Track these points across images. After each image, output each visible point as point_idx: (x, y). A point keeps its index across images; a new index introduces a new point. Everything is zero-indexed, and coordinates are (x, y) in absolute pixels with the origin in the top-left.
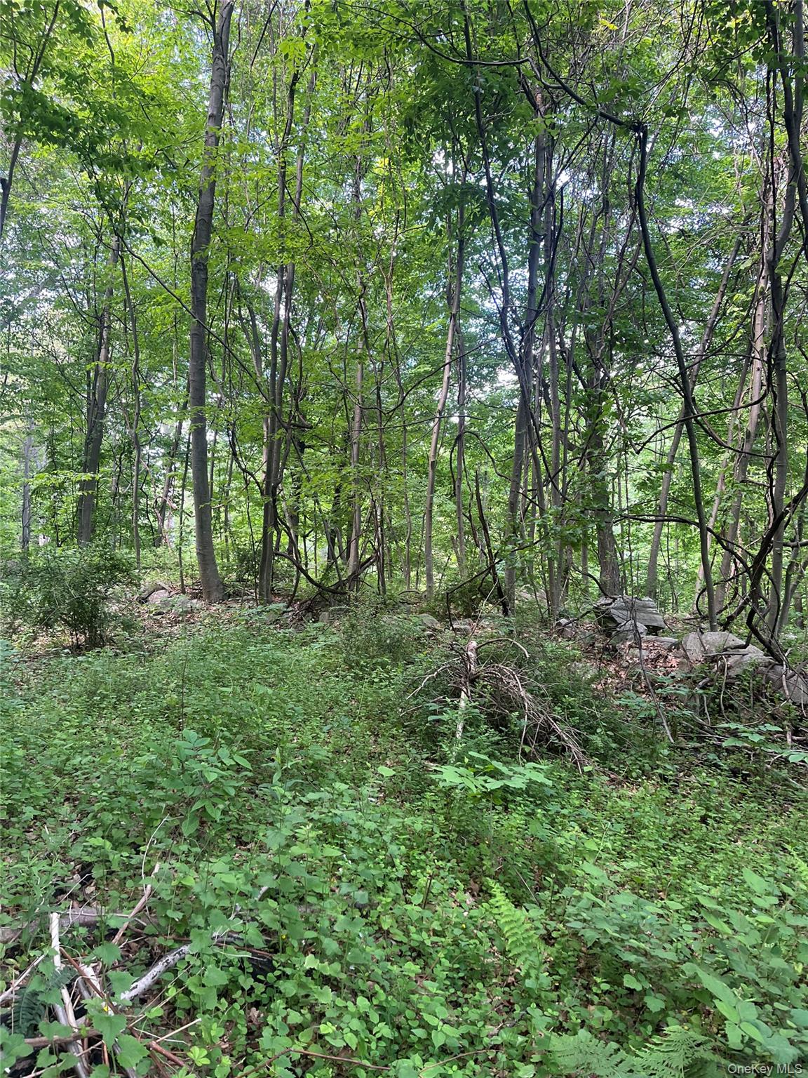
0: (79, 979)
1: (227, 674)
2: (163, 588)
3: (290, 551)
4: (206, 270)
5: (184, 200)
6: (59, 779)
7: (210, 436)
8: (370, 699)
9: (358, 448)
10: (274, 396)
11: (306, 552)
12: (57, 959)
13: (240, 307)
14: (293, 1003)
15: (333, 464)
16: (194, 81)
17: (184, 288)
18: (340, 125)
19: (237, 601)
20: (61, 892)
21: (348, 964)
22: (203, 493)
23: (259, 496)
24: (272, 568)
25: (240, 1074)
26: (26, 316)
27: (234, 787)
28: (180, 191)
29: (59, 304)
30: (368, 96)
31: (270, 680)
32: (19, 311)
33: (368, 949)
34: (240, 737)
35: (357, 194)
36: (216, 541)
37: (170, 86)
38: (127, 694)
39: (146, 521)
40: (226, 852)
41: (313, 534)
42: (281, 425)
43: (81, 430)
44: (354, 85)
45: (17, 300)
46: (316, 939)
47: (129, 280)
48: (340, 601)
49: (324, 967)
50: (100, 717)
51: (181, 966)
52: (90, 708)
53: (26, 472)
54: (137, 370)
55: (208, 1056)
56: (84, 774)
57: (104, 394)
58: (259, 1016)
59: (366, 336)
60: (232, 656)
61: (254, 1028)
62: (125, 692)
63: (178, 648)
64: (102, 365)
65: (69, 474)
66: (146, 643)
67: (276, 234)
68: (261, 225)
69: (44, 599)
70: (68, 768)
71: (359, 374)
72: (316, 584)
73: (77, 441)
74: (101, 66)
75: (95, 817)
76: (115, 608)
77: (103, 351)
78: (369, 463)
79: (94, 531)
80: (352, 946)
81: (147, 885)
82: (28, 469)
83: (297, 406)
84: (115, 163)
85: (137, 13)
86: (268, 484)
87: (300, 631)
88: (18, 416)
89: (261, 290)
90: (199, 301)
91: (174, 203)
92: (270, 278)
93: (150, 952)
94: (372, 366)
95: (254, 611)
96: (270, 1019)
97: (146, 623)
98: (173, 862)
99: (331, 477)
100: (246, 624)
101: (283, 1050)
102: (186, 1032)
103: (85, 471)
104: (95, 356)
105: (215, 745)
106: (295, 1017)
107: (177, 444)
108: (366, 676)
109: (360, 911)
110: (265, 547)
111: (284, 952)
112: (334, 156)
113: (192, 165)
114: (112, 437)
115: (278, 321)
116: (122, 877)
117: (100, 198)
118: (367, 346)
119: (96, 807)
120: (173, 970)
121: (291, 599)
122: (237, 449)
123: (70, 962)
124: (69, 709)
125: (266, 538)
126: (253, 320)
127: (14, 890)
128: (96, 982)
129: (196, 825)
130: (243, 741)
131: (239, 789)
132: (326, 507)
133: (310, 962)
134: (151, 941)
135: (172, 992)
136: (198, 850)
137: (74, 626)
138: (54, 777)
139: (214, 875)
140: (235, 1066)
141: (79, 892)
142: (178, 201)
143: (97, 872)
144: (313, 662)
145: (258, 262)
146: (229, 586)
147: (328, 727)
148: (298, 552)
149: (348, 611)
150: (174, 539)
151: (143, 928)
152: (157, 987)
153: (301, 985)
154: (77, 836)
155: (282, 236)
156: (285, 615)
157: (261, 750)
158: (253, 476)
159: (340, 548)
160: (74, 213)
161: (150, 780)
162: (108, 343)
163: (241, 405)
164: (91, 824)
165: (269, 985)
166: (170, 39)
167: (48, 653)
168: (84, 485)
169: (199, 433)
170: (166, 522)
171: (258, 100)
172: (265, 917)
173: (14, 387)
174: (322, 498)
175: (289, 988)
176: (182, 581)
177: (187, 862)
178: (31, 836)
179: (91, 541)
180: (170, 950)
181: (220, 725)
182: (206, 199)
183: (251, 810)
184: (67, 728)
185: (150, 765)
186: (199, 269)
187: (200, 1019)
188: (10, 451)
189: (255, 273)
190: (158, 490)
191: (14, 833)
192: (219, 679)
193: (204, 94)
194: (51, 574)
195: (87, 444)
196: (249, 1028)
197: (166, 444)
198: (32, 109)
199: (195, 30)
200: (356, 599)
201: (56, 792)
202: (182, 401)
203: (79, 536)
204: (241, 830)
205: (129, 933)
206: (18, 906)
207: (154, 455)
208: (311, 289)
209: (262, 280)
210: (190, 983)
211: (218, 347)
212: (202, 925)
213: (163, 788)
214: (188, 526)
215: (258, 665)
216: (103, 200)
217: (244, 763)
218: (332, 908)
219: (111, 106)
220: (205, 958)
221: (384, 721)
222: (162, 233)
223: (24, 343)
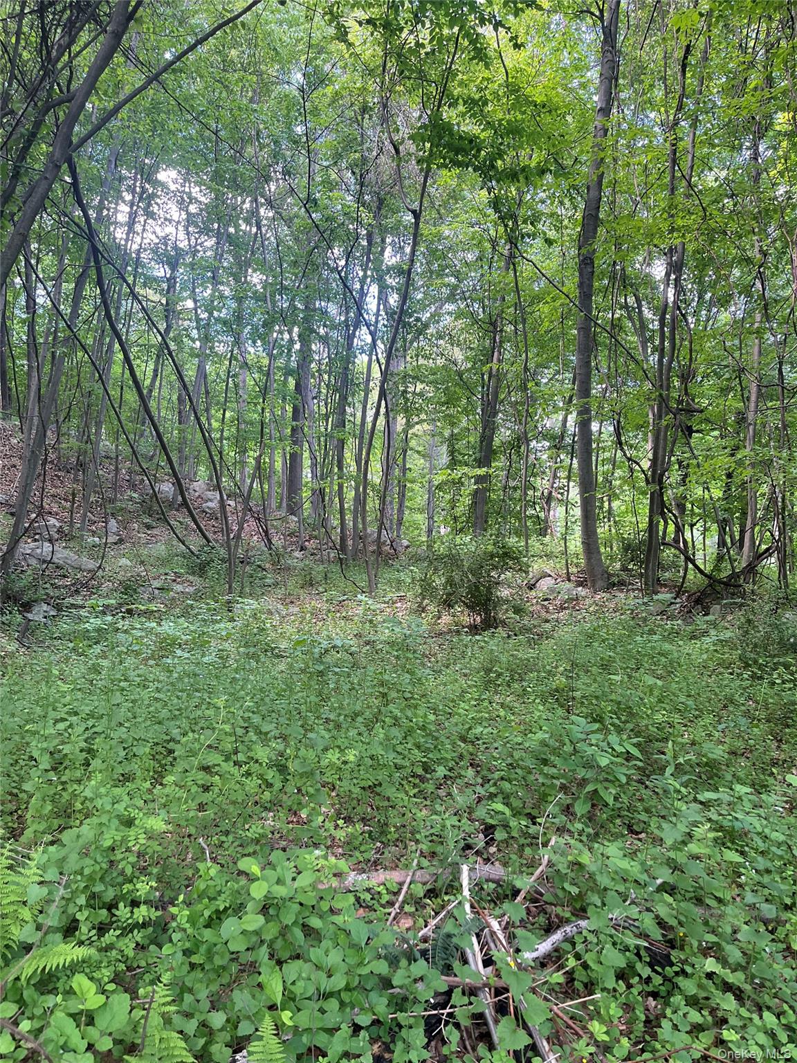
0: (486, 930)
1: (614, 662)
2: (550, 576)
3: (676, 540)
4: (593, 263)
5: (572, 198)
6: (463, 745)
7: (595, 426)
8: (771, 701)
9: (754, 430)
10: (662, 381)
11: (693, 542)
12: (467, 907)
13: (626, 296)
14: (693, 1002)
15: (725, 448)
16: (583, 80)
17: (571, 285)
18: (736, 87)
19: (622, 591)
20: (468, 847)
21: (753, 977)
22: (588, 484)
23: (643, 484)
24: (657, 557)
25: (638, 1059)
26: (431, 330)
27: (626, 775)
28: (568, 190)
29: (459, 315)
30: (767, 51)
31: (659, 672)
32: (426, 326)
33: (775, 966)
34: (630, 726)
35: (755, 156)
36: (599, 530)
37: (559, 90)
38: (519, 674)
39: (533, 512)
40: (617, 837)
41: (701, 523)
42: (669, 410)
43: (476, 428)
44: (752, 44)
45: (425, 316)
46: (717, 944)
47: (520, 285)
48: (733, 594)
49: (726, 973)
50: (496, 692)
51: (578, 939)
52: (488, 684)
53: (431, 470)
54: (526, 369)
55: (607, 1033)
56: (484, 743)
57: (496, 394)
58: (656, 1007)
59: (766, 307)
60: (618, 645)
61: (652, 1018)
62: (518, 672)
63: (566, 634)
64: (495, 367)
65: (466, 469)
66: (535, 627)
67: (665, 215)
68: (649, 209)
69: (447, 582)
70: (471, 736)
71: (756, 349)
72: (706, 575)
73: (472, 439)
74: (496, 86)
75: (495, 784)
76: (506, 592)
77: (496, 354)
78: (767, 445)
79: (486, 522)
80: (756, 958)
81: (546, 855)
82: (432, 468)
83: (686, 390)
84: (512, 175)
85: (528, 26)
86: (654, 472)
87: (690, 624)
88: (425, 421)
89: (648, 275)
90: (586, 293)
91: (562, 203)
92: (657, 261)
93: (548, 919)
94: (772, 339)
95: (640, 601)
96: (668, 1012)
97: (534, 608)
98: (568, 838)
99: (723, 461)
100: (632, 613)
101: (682, 1045)
102: (584, 1005)
103: (479, 467)
104: (490, 359)
105: (604, 730)
106: (695, 1017)
107: (562, 437)
108: (766, 676)
109: (765, 925)
110: (650, 536)
111: (682, 948)
112: (730, 121)
113: (580, 162)
114: (504, 434)
115: (666, 305)
116: (521, 843)
117: (497, 210)
118: (767, 317)
119: (497, 775)
120: (571, 941)
121: (679, 590)
122: (623, 438)
123: (478, 912)
124: (469, 682)
125: (652, 527)
126: (640, 307)
127: (430, 838)
128: (501, 935)
129: (588, 807)
130: (632, 730)
131: (628, 777)
132: (717, 493)
133: (710, 965)
134: (549, 908)
135: (572, 963)
136: (590, 830)
137: (471, 607)
138: (459, 743)
139: (608, 858)
140: (632, 1050)
141: (483, 851)
142: (566, 201)
143: (500, 835)
144: (705, 656)
145: (646, 247)
146: (613, 575)
147: (723, 726)
148: (685, 542)
149: (742, 605)
150: (559, 529)
151: (542, 895)
152: (556, 954)
153: (700, 986)
154: (480, 800)
155: (672, 216)
156: (673, 607)
157: (651, 741)
158: (638, 464)
159: (732, 537)
160: (472, 229)
161: (544, 757)
162: (501, 346)
163: (627, 394)
164: (492, 790)
165: (666, 979)
166: (560, 44)
167: (450, 631)
168: (479, 479)
169: (584, 425)
170: (552, 513)
171: (647, 82)
172: (662, 911)
173: (421, 394)
174: (712, 485)
175: (690, 987)
176: (568, 568)
177: (581, 841)
178: (442, 793)
179: (485, 530)
180: (568, 921)
181: (610, 712)
182: (593, 193)
183: (641, 800)
184: (469, 700)
185: (544, 743)
186: (586, 264)
187: (599, 995)
188: (418, 452)
189: (641, 259)
190: (544, 482)
191: (429, 787)
192: (606, 667)
193: (592, 90)
194: (452, 560)
195: (481, 442)
196: (647, 1017)
197: (553, 438)
198: (441, 138)
199: (584, 29)
200: (753, 592)
201: (461, 757)
202: (567, 395)
203: (474, 525)
204: (632, 818)
205: (528, 897)
206: (434, 853)
207: (540, 447)
208: (702, 266)
209: (649, 265)
210: (589, 958)
211: (603, 338)
212: (599, 904)
213: (555, 766)
214: (573, 516)
215: (645, 655)
216: (500, 212)
217: (635, 752)
218: (734, 916)
219: (509, 122)
220: (602, 937)
221: (788, 726)
222: (552, 234)
223: (431, 354)
